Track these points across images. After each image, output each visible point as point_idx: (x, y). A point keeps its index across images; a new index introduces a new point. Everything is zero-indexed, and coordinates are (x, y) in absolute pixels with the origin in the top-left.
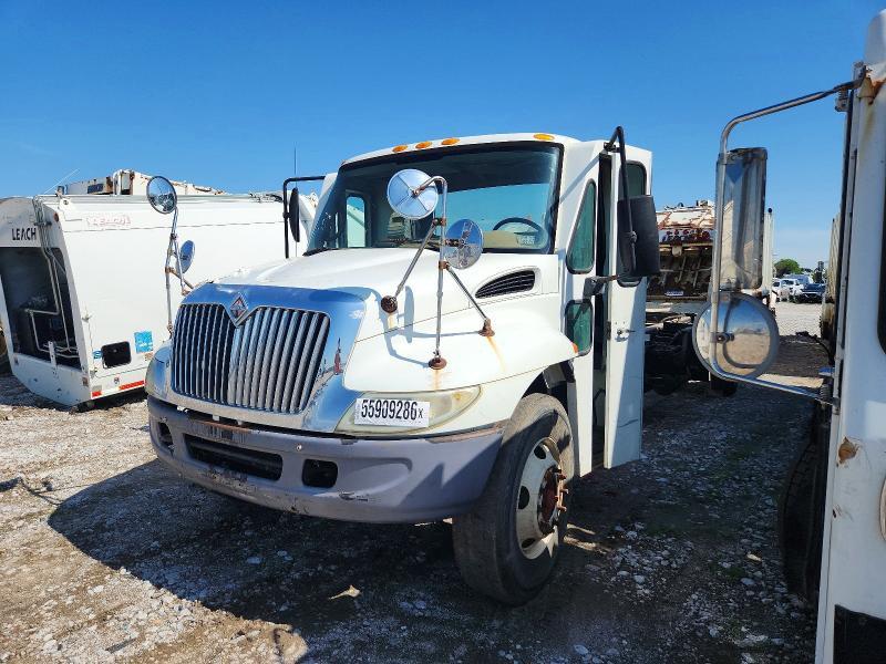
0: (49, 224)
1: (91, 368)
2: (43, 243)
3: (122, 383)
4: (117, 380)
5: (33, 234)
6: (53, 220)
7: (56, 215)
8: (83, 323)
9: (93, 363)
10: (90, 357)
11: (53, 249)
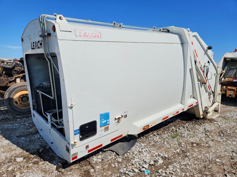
0: (49, 35)
1: (72, 142)
2: (45, 50)
3: (90, 148)
4: (87, 147)
5: (41, 44)
6: (52, 32)
7: (54, 26)
8: (69, 109)
9: (74, 138)
10: (72, 133)
11: (51, 54)
